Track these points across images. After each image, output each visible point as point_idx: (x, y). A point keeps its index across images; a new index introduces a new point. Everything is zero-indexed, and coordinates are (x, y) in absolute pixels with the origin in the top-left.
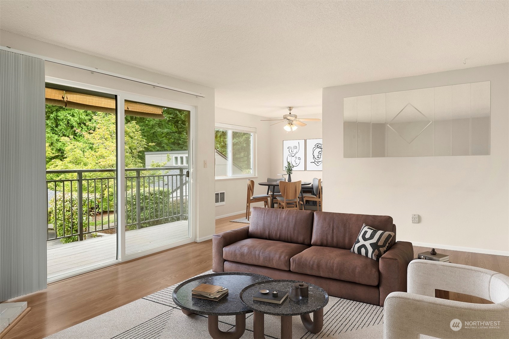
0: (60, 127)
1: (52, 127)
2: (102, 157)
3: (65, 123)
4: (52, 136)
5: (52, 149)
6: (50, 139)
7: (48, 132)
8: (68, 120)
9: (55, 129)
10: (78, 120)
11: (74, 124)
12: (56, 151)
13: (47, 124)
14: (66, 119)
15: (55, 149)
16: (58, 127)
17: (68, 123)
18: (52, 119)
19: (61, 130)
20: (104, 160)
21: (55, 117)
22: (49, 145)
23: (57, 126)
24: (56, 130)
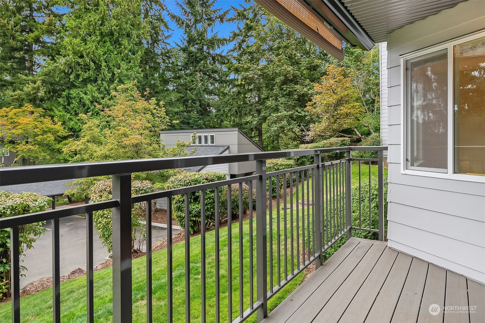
0: (72, 106)
1: (64, 106)
2: (125, 135)
3: (77, 101)
4: (64, 115)
5: (65, 128)
6: (62, 118)
7: (60, 110)
8: (81, 98)
9: (67, 107)
10: (91, 98)
11: (87, 102)
12: (68, 130)
13: (59, 103)
14: (78, 97)
15: (67, 128)
16: (71, 106)
17: (80, 101)
18: (64, 97)
19: (73, 108)
20: (128, 139)
21: (67, 95)
22: (62, 124)
23: (69, 104)
24: (68, 109)
